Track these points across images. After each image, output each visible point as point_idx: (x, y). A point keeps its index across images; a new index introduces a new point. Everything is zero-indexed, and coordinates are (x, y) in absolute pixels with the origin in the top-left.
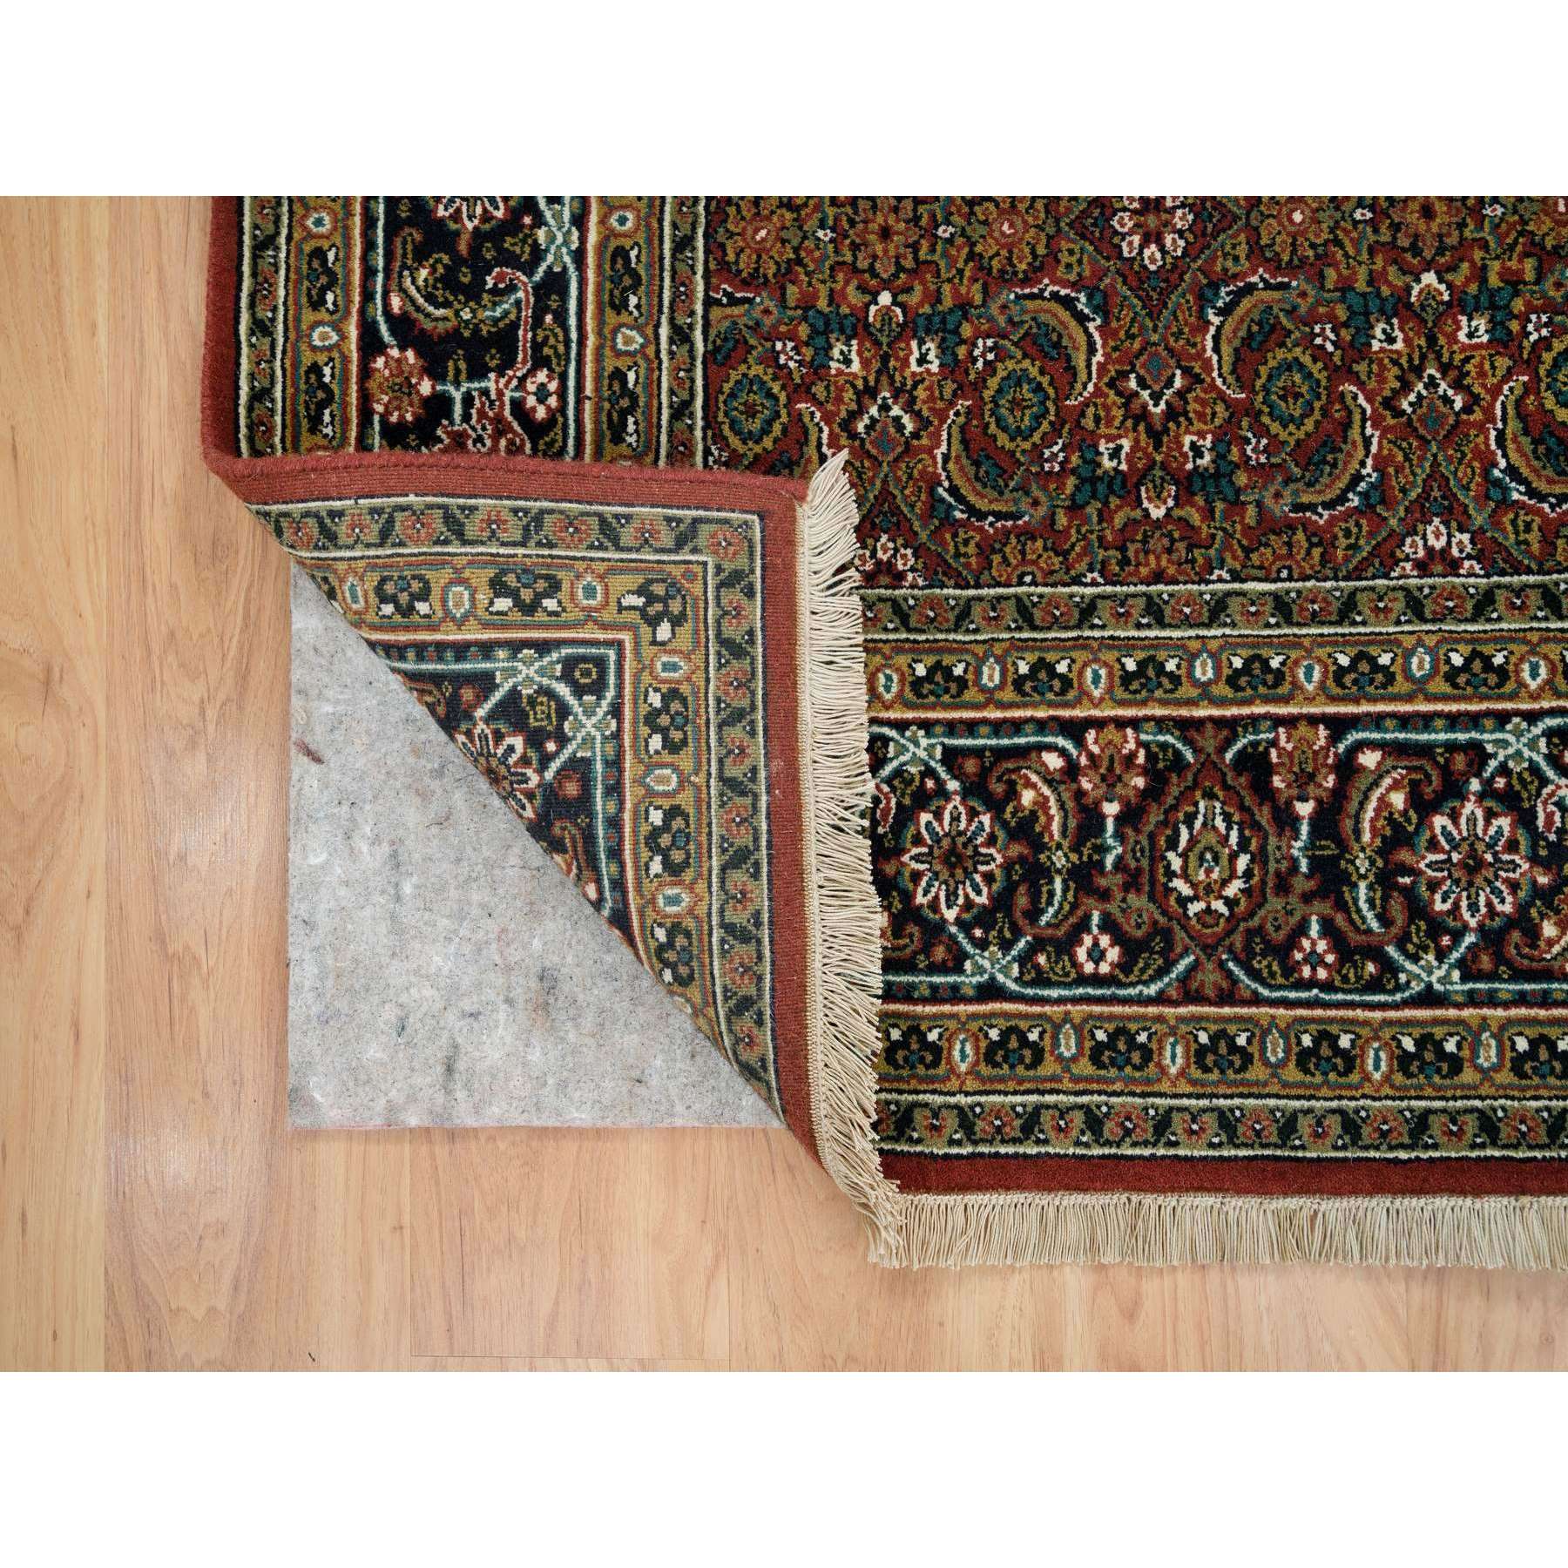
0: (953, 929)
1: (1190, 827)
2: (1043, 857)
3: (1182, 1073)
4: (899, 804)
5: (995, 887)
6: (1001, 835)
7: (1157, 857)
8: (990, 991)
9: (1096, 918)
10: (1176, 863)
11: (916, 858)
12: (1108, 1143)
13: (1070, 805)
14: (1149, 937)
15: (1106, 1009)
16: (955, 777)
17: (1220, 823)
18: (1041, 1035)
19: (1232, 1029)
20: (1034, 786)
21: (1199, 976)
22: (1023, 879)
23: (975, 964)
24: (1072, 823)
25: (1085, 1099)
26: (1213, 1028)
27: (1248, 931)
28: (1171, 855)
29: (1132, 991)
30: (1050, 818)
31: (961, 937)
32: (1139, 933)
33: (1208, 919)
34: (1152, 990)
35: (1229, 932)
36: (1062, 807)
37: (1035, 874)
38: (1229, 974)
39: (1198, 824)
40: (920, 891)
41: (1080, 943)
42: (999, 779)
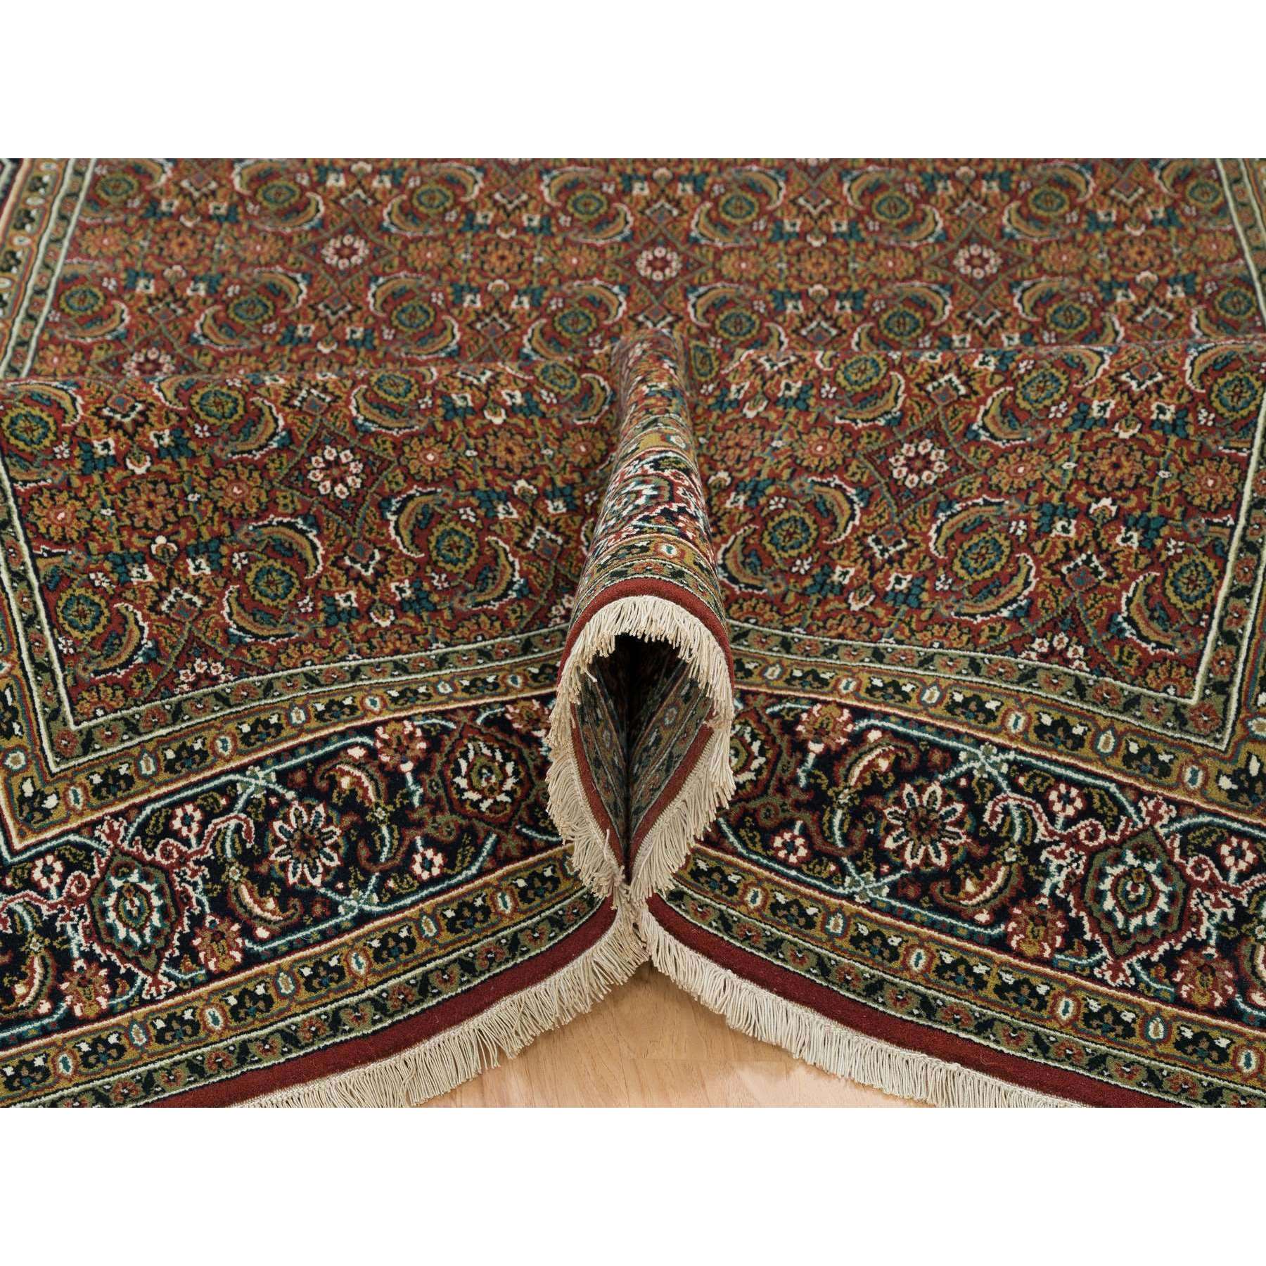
0: (322, 890)
1: (466, 758)
2: (368, 818)
3: (515, 910)
4: (256, 823)
5: (342, 851)
6: (334, 814)
7: (447, 784)
8: (363, 918)
9: (419, 842)
10: (463, 783)
11: (280, 854)
12: (482, 973)
13: (377, 775)
14: (459, 838)
15: (446, 896)
16: (290, 789)
17: (486, 751)
18: (409, 931)
19: (539, 869)
20: (348, 773)
21: (504, 846)
22: (359, 838)
23: (346, 906)
24: (382, 786)
25: (455, 955)
26: (525, 874)
27: (528, 806)
28: (458, 780)
29: (460, 878)
30: (366, 790)
31: (330, 894)
32: (451, 838)
33: (498, 808)
34: (474, 870)
35: (515, 812)
36: (371, 778)
37: (366, 830)
38: (526, 837)
39: (471, 755)
40: (290, 875)
41: (414, 861)
42: (322, 778)
